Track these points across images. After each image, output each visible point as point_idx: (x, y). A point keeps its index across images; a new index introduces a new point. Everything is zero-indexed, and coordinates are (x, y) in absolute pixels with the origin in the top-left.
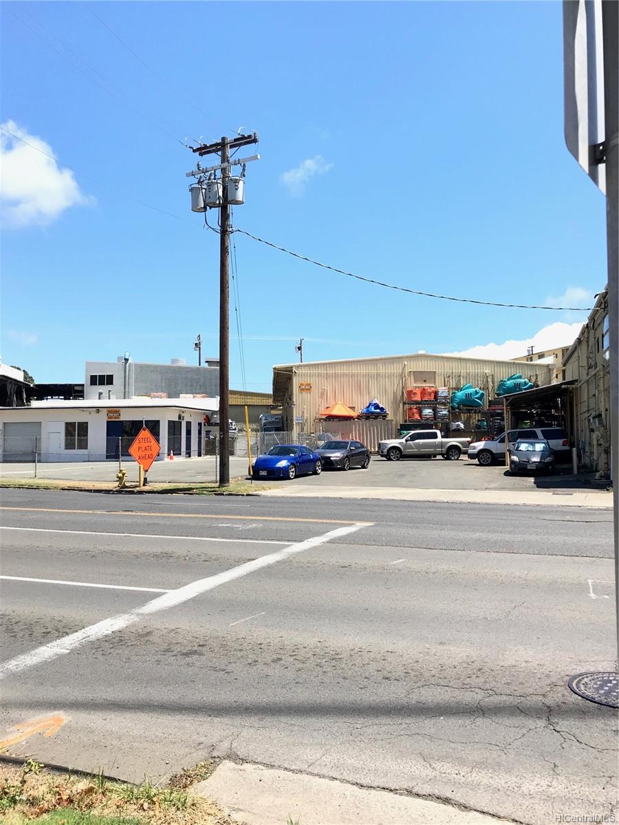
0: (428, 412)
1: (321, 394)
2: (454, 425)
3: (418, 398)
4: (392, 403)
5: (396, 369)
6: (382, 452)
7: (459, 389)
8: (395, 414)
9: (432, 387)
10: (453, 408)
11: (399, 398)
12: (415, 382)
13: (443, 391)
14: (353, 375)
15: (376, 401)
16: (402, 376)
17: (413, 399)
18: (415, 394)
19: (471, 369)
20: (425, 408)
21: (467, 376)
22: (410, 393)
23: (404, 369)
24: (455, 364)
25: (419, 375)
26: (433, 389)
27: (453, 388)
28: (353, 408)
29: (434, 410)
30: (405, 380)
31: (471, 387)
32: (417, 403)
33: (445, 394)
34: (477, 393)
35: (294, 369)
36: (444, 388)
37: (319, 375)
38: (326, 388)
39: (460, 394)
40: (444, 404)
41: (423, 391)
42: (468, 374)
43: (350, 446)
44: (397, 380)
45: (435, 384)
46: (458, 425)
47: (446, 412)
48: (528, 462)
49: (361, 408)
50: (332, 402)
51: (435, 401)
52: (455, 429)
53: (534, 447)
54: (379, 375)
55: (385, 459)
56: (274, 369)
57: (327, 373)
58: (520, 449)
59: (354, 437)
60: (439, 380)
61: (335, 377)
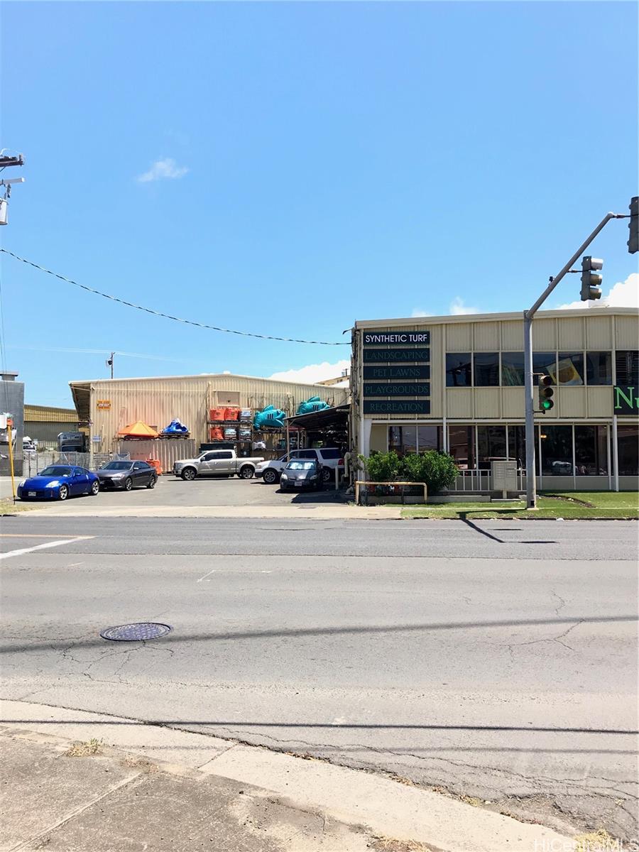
0: (231, 432)
1: (121, 412)
2: (256, 445)
3: (221, 418)
4: (196, 423)
5: (200, 388)
6: (177, 472)
7: (261, 410)
8: (199, 433)
9: (236, 407)
10: (255, 428)
11: (203, 418)
12: (220, 402)
13: (246, 411)
14: (156, 394)
15: (178, 421)
16: (206, 396)
17: (216, 419)
18: (218, 414)
19: (274, 391)
20: (229, 428)
21: (270, 398)
22: (213, 412)
23: (208, 389)
24: (258, 386)
25: (222, 395)
26: (236, 409)
27: (256, 409)
28: (154, 428)
29: (237, 430)
30: (209, 400)
31: (272, 408)
32: (220, 422)
33: (248, 415)
34: (278, 414)
35: (92, 386)
36: (246, 409)
37: (119, 393)
38: (126, 407)
39: (262, 415)
40: (246, 424)
41: (227, 411)
42: (271, 396)
43: (134, 467)
44: (200, 400)
45: (239, 404)
46: (260, 445)
47: (248, 432)
48: (296, 480)
49: (162, 428)
50: (133, 420)
51: (238, 421)
52: (257, 449)
53: (303, 466)
54: (183, 394)
55: (180, 478)
56: (71, 385)
57: (127, 391)
58: (291, 467)
59: (154, 456)
60: (243, 401)
61: (136, 395)
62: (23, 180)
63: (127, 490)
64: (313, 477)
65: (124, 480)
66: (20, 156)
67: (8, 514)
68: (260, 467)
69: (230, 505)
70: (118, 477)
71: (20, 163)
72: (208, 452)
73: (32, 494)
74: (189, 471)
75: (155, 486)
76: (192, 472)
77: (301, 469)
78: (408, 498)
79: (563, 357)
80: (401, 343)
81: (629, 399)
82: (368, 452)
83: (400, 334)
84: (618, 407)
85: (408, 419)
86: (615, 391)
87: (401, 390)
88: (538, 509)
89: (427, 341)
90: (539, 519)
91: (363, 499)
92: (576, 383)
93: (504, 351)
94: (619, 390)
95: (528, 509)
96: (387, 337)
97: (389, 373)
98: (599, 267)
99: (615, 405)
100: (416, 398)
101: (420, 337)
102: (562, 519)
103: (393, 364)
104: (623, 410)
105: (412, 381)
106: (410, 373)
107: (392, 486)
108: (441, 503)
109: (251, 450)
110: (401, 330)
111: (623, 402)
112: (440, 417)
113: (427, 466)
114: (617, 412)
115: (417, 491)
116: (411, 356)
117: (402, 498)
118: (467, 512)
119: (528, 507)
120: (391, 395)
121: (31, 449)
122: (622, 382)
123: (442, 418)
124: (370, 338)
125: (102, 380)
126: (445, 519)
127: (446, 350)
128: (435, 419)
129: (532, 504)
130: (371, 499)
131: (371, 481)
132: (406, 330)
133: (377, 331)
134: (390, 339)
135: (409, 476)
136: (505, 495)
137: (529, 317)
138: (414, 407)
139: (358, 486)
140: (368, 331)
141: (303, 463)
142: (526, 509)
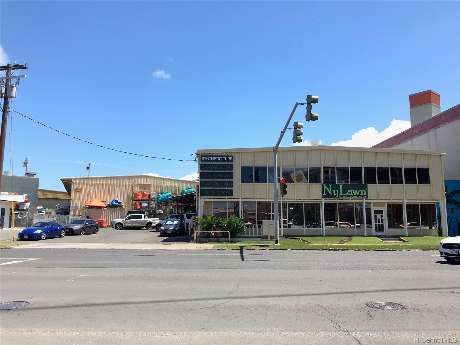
0: (145, 205)
1: (87, 194)
2: (158, 212)
3: (140, 197)
4: (127, 200)
5: (129, 182)
6: (113, 226)
7: (162, 193)
8: (128, 205)
9: (148, 192)
10: (158, 203)
11: (131, 197)
12: (140, 189)
13: (153, 194)
14: (106, 185)
15: (117, 199)
16: (132, 186)
17: (138, 198)
18: (139, 195)
19: (169, 184)
20: (144, 203)
21: (166, 187)
22: (136, 195)
23: (134, 182)
24: (160, 181)
25: (141, 186)
26: (148, 193)
27: (159, 193)
28: (105, 202)
29: (148, 204)
30: (134, 188)
31: (167, 193)
32: (139, 200)
33: (154, 196)
34: (170, 196)
35: (73, 180)
37: (87, 184)
38: (90, 191)
39: (162, 196)
40: (153, 200)
41: (143, 194)
42: (167, 186)
43: (86, 223)
44: (129, 188)
45: (150, 190)
46: (160, 212)
47: (154, 205)
48: (168, 230)
49: (109, 202)
50: (93, 198)
51: (149, 199)
52: (158, 214)
53: (173, 223)
54: (121, 185)
55: (115, 229)
56: (61, 180)
57: (91, 183)
58: (167, 223)
59: (103, 217)
60: (152, 189)
61: (96, 185)
62: (26, 76)
63: (81, 235)
64: (177, 229)
65: (79, 230)
66: (25, 64)
67: (7, 247)
68: (155, 223)
69: (129, 243)
70: (76, 228)
71: (25, 68)
72: (130, 215)
73: (26, 237)
74: (119, 225)
75: (98, 233)
76: (121, 226)
77: (172, 224)
78: (221, 239)
79: (298, 169)
80: (219, 161)
81: (330, 190)
82: (202, 216)
83: (219, 156)
84: (324, 194)
85: (223, 199)
86: (323, 186)
87: (219, 184)
88: (280, 245)
89: (232, 160)
90: (279, 250)
91: (198, 240)
92: (304, 182)
93: (269, 166)
94: (325, 186)
95: (275, 245)
96: (212, 158)
97: (213, 175)
98: (301, 127)
99: (323, 193)
100: (226, 188)
101: (229, 158)
102: (290, 250)
103: (215, 171)
104: (326, 195)
105: (224, 180)
106: (223, 176)
107: (213, 233)
108: (237, 242)
109: (155, 214)
110: (219, 155)
111: (327, 192)
112: (238, 198)
113: (230, 223)
114: (324, 197)
115: (225, 236)
116: (224, 168)
117: (218, 240)
118: (244, 246)
119: (275, 244)
120: (214, 187)
121: (42, 213)
122: (326, 182)
123: (239, 199)
124: (204, 158)
125: (78, 177)
126: (233, 249)
127: (241, 165)
128: (235, 199)
129: (277, 242)
130: (202, 240)
131: (203, 230)
132: (222, 155)
133: (208, 155)
134: (214, 159)
135: (221, 228)
136: (269, 237)
137: (276, 149)
138: (225, 193)
139: (195, 233)
140: (203, 155)
141: (173, 221)
142: (274, 245)
